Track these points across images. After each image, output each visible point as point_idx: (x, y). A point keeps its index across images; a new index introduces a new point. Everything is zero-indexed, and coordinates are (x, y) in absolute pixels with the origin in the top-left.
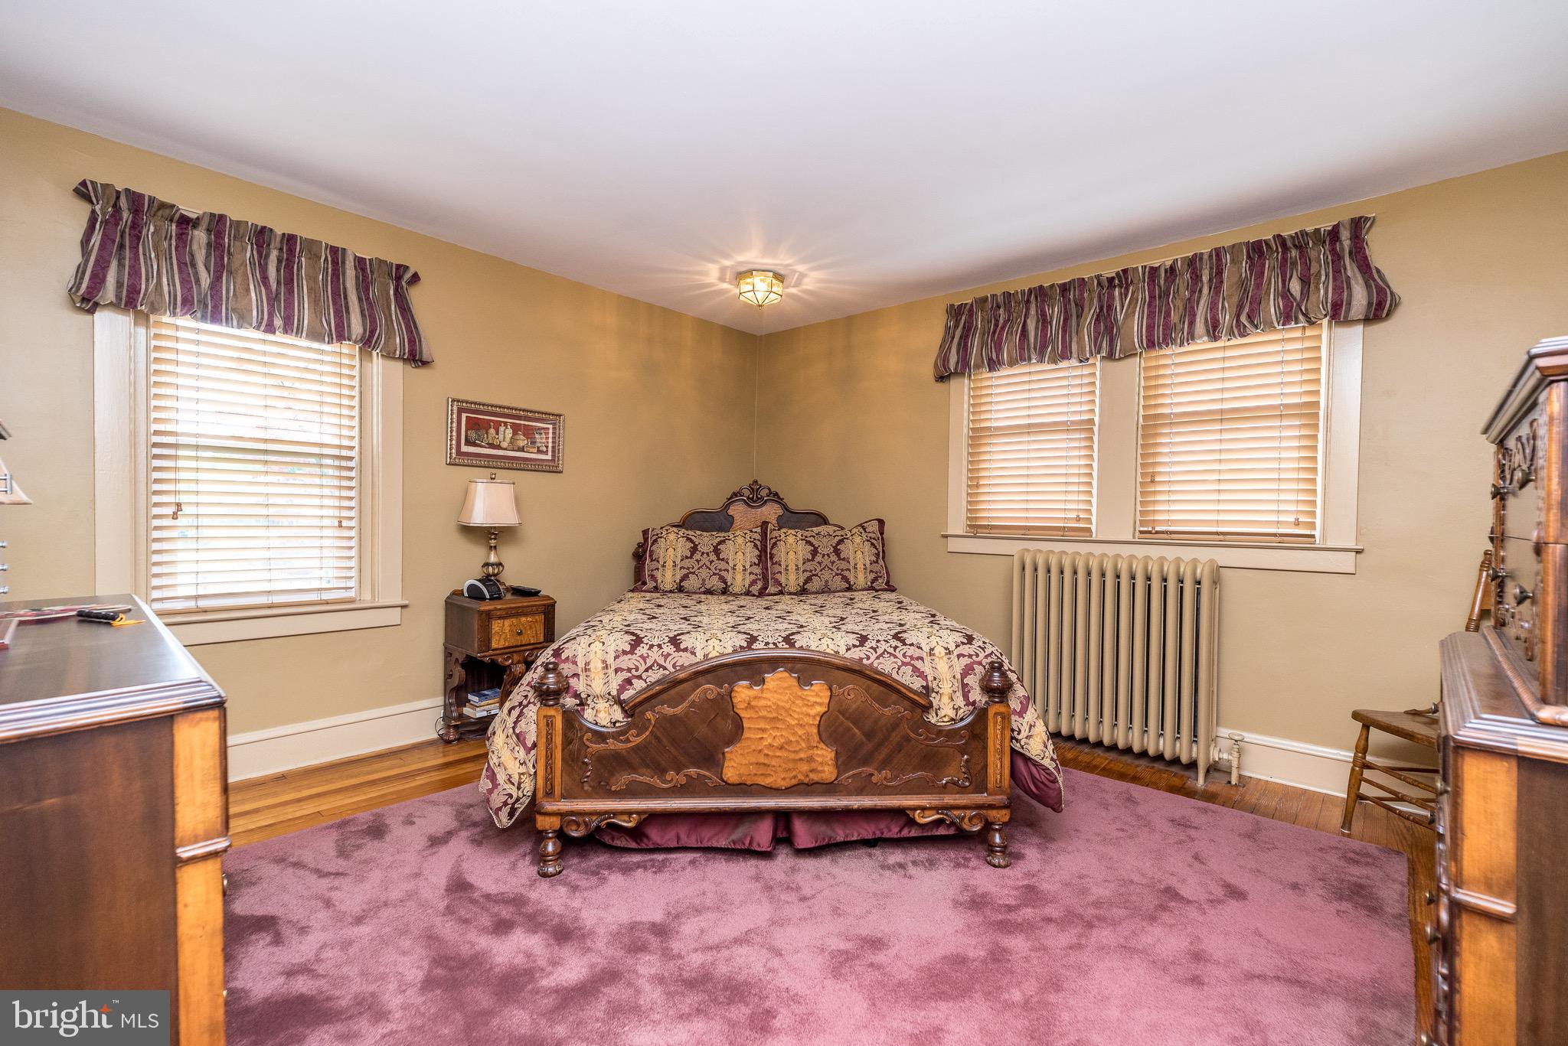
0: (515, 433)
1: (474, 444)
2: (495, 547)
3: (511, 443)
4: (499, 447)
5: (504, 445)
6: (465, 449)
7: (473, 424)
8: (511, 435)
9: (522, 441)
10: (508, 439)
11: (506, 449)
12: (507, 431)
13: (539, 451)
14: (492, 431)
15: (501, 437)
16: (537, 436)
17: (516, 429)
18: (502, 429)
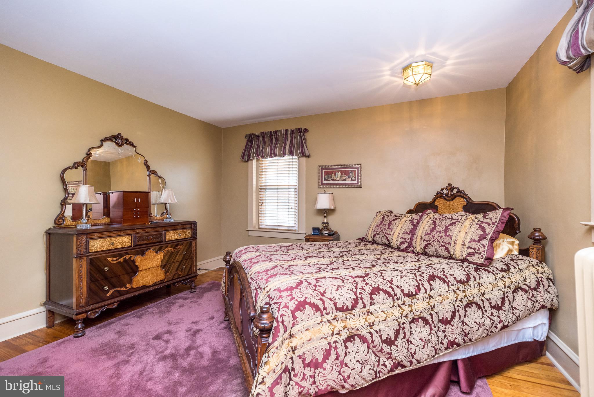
0: (342, 174)
1: (327, 180)
2: (326, 217)
3: (340, 178)
4: (336, 180)
5: (338, 179)
6: (324, 182)
7: (327, 173)
8: (340, 175)
9: (345, 177)
10: (339, 177)
11: (338, 181)
12: (339, 174)
13: (352, 180)
14: (333, 175)
15: (336, 176)
16: (351, 174)
17: (342, 172)
18: (337, 173)
